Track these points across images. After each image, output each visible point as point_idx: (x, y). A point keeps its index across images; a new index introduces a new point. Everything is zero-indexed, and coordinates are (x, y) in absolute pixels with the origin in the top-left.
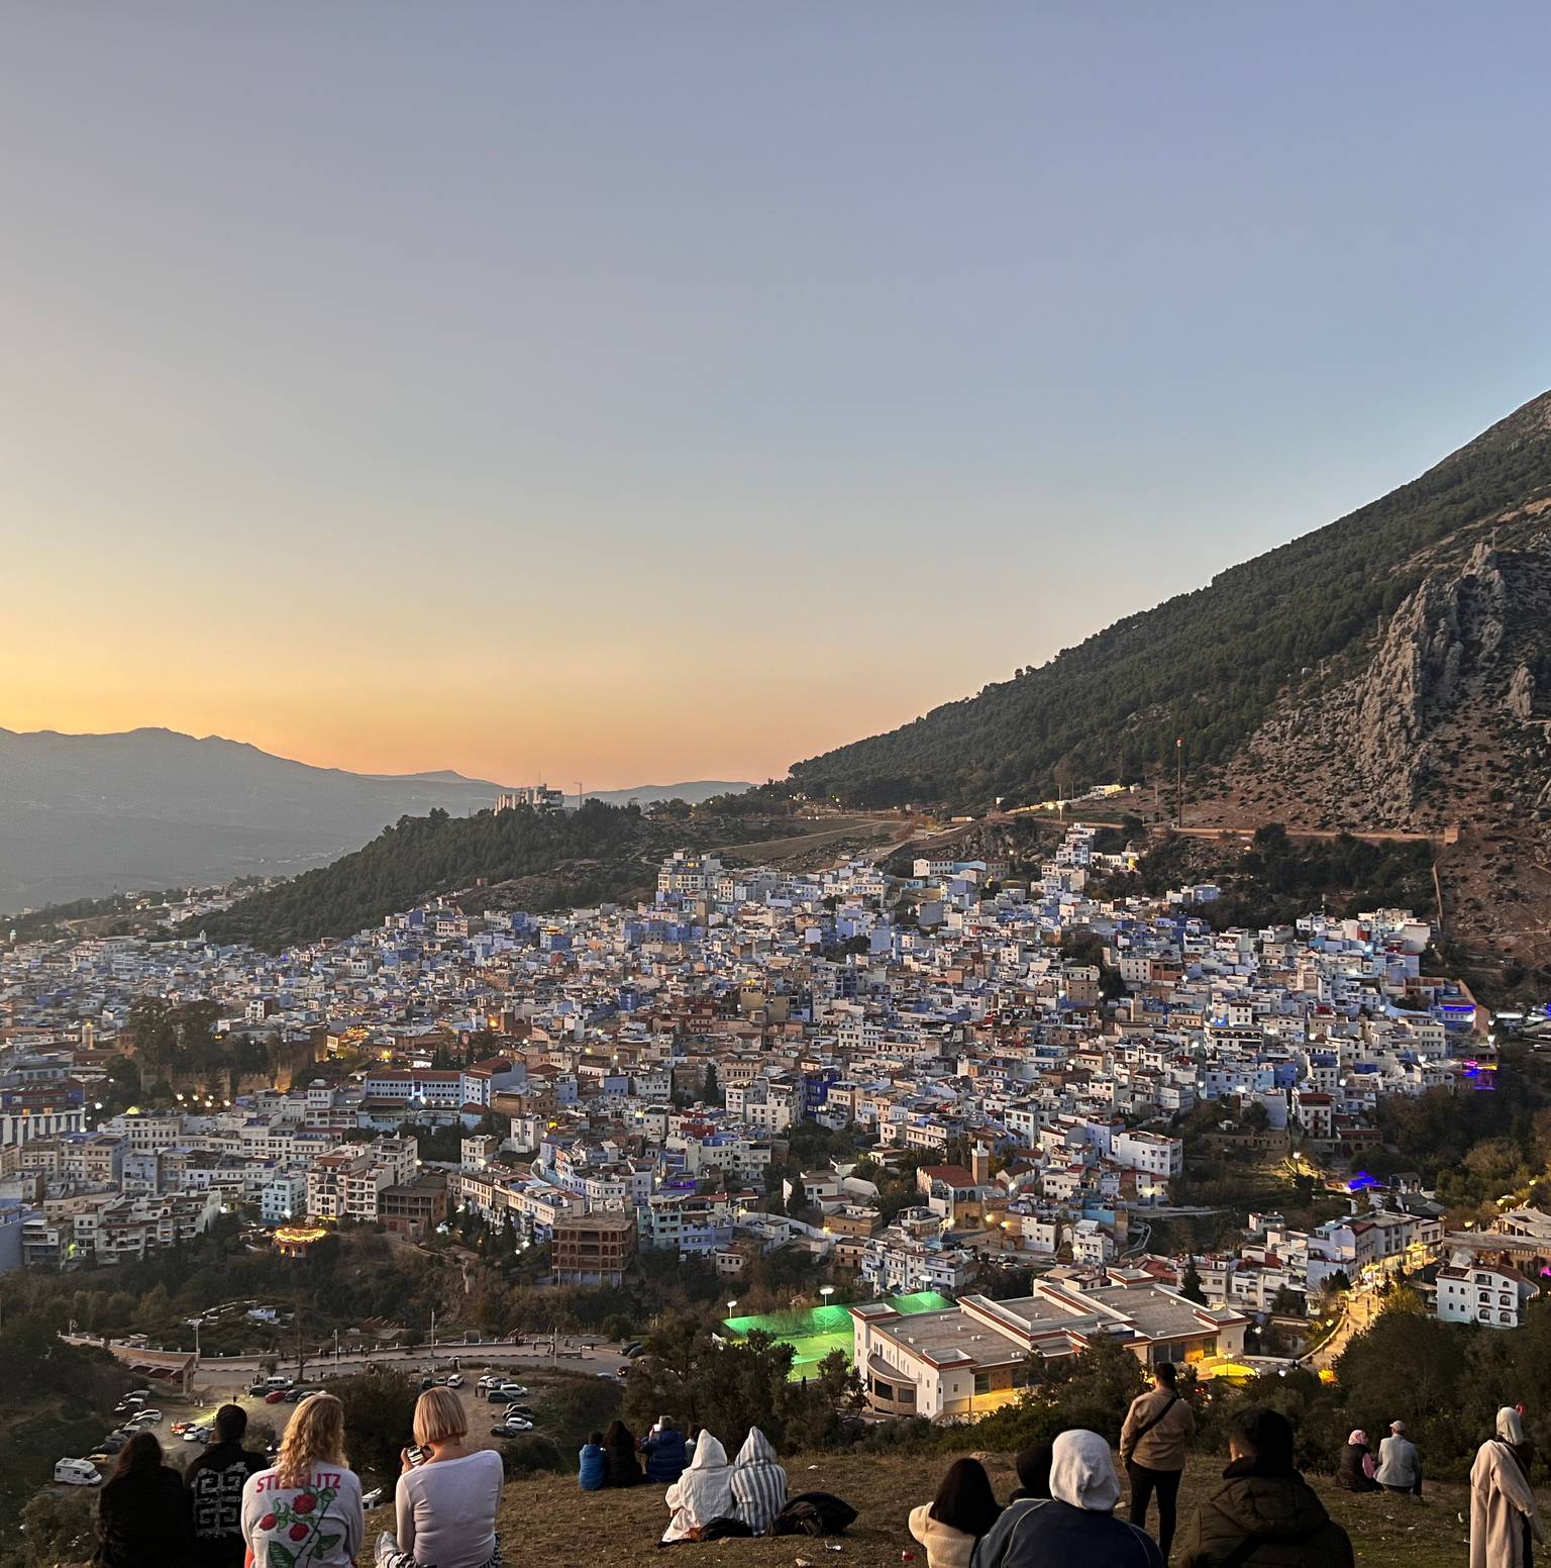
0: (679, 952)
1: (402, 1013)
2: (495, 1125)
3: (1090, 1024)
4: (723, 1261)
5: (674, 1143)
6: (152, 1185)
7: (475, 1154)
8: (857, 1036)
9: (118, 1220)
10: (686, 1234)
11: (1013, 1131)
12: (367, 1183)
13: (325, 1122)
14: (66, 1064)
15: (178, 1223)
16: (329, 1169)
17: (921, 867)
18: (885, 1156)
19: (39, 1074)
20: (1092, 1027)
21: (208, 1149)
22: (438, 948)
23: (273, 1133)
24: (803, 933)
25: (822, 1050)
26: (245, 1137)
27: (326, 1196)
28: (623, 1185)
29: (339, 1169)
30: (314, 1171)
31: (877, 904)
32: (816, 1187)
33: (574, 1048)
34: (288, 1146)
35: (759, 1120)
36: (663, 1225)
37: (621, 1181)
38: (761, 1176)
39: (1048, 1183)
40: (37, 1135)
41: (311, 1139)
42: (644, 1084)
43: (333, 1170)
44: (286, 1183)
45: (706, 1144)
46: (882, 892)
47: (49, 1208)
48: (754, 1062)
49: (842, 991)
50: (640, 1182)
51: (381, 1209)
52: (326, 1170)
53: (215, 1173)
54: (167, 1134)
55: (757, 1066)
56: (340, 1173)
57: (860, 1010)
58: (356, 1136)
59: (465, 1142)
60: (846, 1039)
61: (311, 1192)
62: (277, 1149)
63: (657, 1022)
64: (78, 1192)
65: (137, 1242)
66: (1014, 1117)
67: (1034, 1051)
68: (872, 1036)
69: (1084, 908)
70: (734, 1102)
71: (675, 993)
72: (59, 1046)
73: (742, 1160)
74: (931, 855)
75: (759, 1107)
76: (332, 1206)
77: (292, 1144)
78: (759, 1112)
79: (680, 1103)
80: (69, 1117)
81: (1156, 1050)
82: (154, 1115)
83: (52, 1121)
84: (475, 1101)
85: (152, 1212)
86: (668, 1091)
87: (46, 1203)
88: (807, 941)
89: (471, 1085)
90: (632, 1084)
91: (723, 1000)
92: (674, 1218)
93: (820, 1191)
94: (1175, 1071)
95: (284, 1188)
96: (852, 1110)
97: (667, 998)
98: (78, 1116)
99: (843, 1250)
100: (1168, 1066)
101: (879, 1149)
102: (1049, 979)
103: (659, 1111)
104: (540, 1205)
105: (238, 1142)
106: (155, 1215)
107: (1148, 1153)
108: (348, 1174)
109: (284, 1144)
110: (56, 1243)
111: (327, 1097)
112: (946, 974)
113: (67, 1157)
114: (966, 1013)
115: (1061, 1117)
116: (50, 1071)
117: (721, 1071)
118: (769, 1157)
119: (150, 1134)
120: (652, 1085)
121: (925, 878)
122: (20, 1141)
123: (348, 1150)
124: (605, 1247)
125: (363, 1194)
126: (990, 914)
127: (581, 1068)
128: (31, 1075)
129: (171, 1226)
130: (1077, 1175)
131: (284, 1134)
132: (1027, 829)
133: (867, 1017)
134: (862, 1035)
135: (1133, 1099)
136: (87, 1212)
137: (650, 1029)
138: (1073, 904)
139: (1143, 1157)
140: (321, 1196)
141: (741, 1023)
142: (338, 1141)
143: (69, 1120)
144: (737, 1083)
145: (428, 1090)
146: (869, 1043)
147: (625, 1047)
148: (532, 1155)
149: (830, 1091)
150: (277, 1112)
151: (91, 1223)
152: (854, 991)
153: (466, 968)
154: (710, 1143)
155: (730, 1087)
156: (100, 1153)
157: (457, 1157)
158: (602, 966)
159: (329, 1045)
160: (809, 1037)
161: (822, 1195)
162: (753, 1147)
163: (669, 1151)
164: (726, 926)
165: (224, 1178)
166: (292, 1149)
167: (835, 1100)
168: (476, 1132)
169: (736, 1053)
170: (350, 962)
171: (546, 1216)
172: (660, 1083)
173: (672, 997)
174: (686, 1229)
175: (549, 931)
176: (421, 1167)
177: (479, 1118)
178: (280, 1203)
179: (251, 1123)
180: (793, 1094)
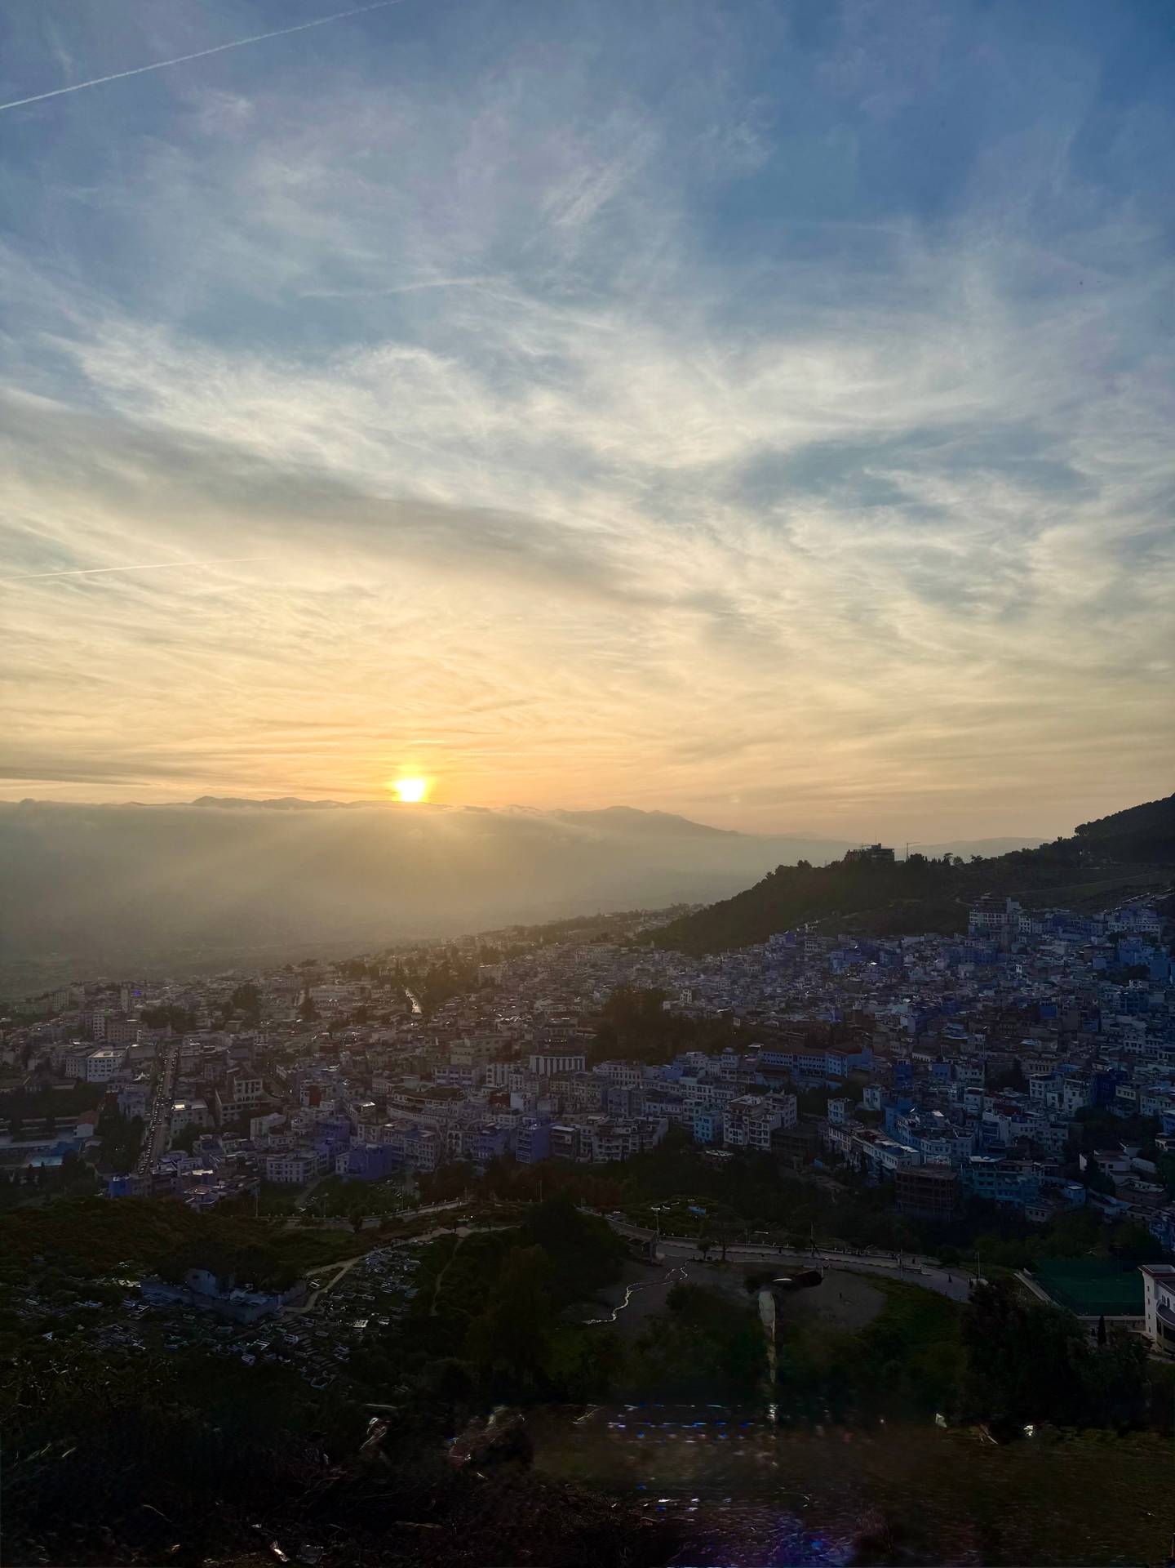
0: (988, 972)
1: (783, 1005)
2: (851, 1092)
4: (1031, 1213)
5: (989, 1117)
6: (625, 1111)
7: (836, 1109)
8: (1140, 1046)
9: (605, 1132)
10: (1000, 1188)
12: (763, 1124)
13: (734, 1078)
14: (574, 1026)
15: (642, 1138)
16: (738, 1111)
18: (1167, 1144)
19: (558, 1031)
21: (659, 1089)
22: (806, 959)
23: (700, 1082)
24: (1091, 962)
25: (1109, 1055)
26: (682, 1083)
27: (735, 1130)
28: (950, 1146)
29: (744, 1112)
30: (727, 1112)
32: (1108, 1163)
33: (908, 1039)
34: (710, 1092)
35: (1056, 1106)
36: (982, 1179)
37: (948, 1142)
38: (1060, 1149)
40: (558, 1071)
41: (725, 1089)
42: (964, 1071)
43: (740, 1113)
44: (709, 1118)
45: (1014, 1121)
46: (1158, 930)
47: (566, 1119)
48: (1052, 1060)
49: (1125, 1009)
50: (962, 1144)
51: (773, 1143)
52: (735, 1112)
53: (663, 1106)
55: (1055, 1063)
56: (745, 1115)
57: (1143, 1025)
58: (754, 1090)
59: (830, 1102)
60: (1130, 1047)
61: (726, 1126)
62: (703, 1094)
63: (972, 1025)
64: (582, 1110)
65: (617, 1147)
68: (1153, 1046)
70: (1036, 1088)
71: (985, 1003)
72: (569, 1013)
73: (1045, 1136)
75: (1057, 1097)
76: (740, 1138)
77: (712, 1091)
78: (1057, 1099)
79: (993, 1087)
82: (626, 1063)
83: (567, 1063)
84: (837, 1073)
85: (626, 1129)
86: (982, 1077)
87: (564, 1116)
88: (1094, 968)
89: (833, 1061)
90: (953, 1070)
91: (1025, 1011)
92: (990, 1175)
93: (1111, 1166)
95: (707, 1121)
96: (1136, 1104)
97: (980, 1006)
98: (581, 1060)
99: (1132, 1215)
101: (1162, 1137)
103: (978, 1093)
104: (886, 1154)
105: (678, 1086)
106: (627, 1131)
108: (750, 1116)
109: (707, 1091)
110: (571, 1143)
111: (734, 1061)
113: (575, 1087)
116: (564, 1030)
117: (1025, 1066)
118: (1067, 1135)
119: (624, 1076)
120: (969, 1072)
122: (549, 1074)
123: (749, 1099)
124: (936, 1191)
125: (760, 1132)
127: (914, 1055)
128: (553, 1032)
129: (637, 1140)
131: (707, 1084)
133: (1149, 1031)
134: (1144, 1044)
136: (588, 1124)
137: (967, 1029)
140: (732, 1130)
141: (1040, 1030)
142: (744, 1092)
143: (576, 1062)
144: (1039, 1075)
145: (803, 1062)
146: (1151, 1052)
147: (947, 1041)
148: (878, 1118)
149: (1117, 1088)
150: (702, 1068)
151: (590, 1132)
152: (1137, 1009)
153: (826, 975)
154: (1018, 1119)
155: (1033, 1078)
156: (594, 1086)
157: (825, 1111)
158: (928, 979)
159: (735, 1024)
160: (1098, 1043)
161: (1113, 1170)
162: (1053, 1126)
163: (985, 1123)
164: (1026, 952)
165: (670, 1110)
166: (712, 1094)
167: (1122, 1095)
168: (837, 1095)
169: (1036, 1052)
170: (746, 966)
171: (890, 1163)
172: (977, 1071)
173: (983, 1006)
174: (1000, 1184)
175: (887, 952)
176: (799, 1116)
177: (839, 1085)
178: (705, 1131)
179: (685, 1074)
180: (1086, 1087)
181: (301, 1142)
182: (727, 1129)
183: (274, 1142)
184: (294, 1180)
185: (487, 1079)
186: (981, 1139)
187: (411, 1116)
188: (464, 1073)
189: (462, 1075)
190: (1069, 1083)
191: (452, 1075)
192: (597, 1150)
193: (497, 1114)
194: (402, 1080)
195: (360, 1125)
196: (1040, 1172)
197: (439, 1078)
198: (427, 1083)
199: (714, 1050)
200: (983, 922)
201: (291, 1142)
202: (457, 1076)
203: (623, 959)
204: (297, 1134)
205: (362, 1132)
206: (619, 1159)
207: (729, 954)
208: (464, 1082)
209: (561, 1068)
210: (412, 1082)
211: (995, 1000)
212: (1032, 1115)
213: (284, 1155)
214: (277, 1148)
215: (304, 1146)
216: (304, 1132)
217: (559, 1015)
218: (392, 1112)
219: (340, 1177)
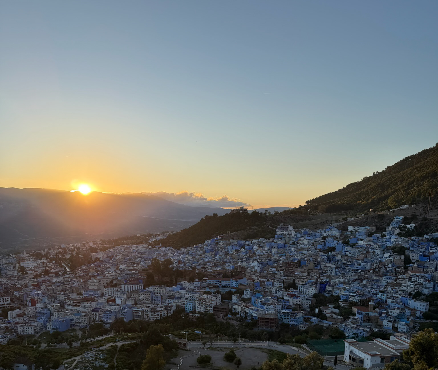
0: (282, 251)
1: (213, 264)
2: (240, 292)
3: (401, 271)
4: (301, 327)
5: (286, 298)
6: (160, 303)
7: (235, 298)
8: (333, 273)
9: (153, 310)
10: (291, 320)
11: (379, 298)
12: (210, 304)
13: (198, 290)
14: (137, 274)
15: (167, 311)
16: (201, 300)
17: (350, 228)
18: (343, 304)
19: (131, 276)
20: (402, 272)
21: (172, 295)
22: (219, 249)
23: (187, 292)
24: (317, 246)
25: (323, 276)
26: (180, 292)
27: (200, 307)
28: (274, 308)
30: (198, 301)
31: (337, 238)
32: (324, 310)
33: (257, 274)
34: (190, 295)
35: (307, 293)
36: (285, 317)
37: (273, 306)
38: (308, 307)
39: (390, 312)
41: (195, 293)
42: (276, 283)
43: (202, 301)
45: (294, 299)
46: (339, 235)
47: (138, 306)
49: (329, 261)
50: (278, 307)
51: (214, 310)
52: (200, 301)
53: (174, 300)
54: (162, 291)
55: (306, 280)
56: (204, 302)
57: (334, 266)
58: (206, 293)
59: (233, 296)
60: (330, 274)
62: (188, 295)
63: (279, 268)
64: (144, 303)
65: (158, 315)
66: (380, 295)
67: (385, 278)
68: (337, 273)
69: (398, 239)
70: (300, 288)
71: (283, 261)
72: (134, 270)
73: (304, 303)
74: (353, 225)
75: (307, 290)
76: (202, 309)
77: (191, 294)
78: (307, 291)
79: (286, 288)
80: (140, 286)
81: (421, 278)
82: (159, 286)
83: (136, 287)
84: (235, 286)
85: (161, 308)
86: (282, 285)
88: (318, 248)
89: (233, 282)
90: (273, 284)
91: (296, 263)
92: (288, 316)
93: (326, 311)
94: (427, 284)
95: (190, 304)
96: (333, 291)
97: (281, 262)
98: (142, 286)
99: (333, 326)
100: (424, 283)
101: (341, 302)
102: (389, 259)
103: (282, 290)
104: (253, 311)
105: (179, 293)
106: (162, 309)
107: (419, 305)
108: (206, 302)
109: (189, 294)
110: (140, 314)
111: (199, 284)
112: (359, 257)
113: (140, 295)
114: (364, 267)
115: (394, 295)
116: (133, 275)
117: (296, 281)
118: (311, 302)
119: (158, 291)
120: (278, 284)
121: (351, 232)
122: (129, 291)
123: (205, 296)
124: (271, 322)
125: (209, 307)
126: (371, 241)
127: (260, 279)
128: (129, 276)
129: (165, 312)
130: (399, 310)
131: (189, 292)
132: (381, 217)
133: (336, 268)
134: (334, 273)
135: (414, 291)
136: (147, 308)
138: (396, 238)
139: (418, 306)
140: (199, 307)
141: (301, 269)
142: (202, 294)
143: (140, 287)
144: (302, 284)
145: (223, 283)
146: (336, 275)
147: (271, 274)
148: (249, 300)
149: (326, 287)
150: (187, 287)
151: (148, 310)
152: (332, 261)
153: (227, 254)
154: (295, 298)
155: (300, 285)
156: (148, 295)
157: (230, 299)
158: (262, 254)
159: (197, 271)
160: (320, 273)
161: (326, 312)
162: (307, 300)
163: (285, 300)
164: (295, 244)
165: (176, 301)
166: (191, 295)
167: (328, 289)
168: (235, 293)
169: (300, 277)
170: (198, 252)
171: (255, 314)
172: (281, 283)
173: (282, 262)
174: (291, 319)
175: (248, 245)
176: (222, 301)
177: (236, 290)
178: (190, 308)
179: (181, 289)
180: (316, 287)
181: (31, 319)
182: (197, 307)
183: (19, 320)
184: (30, 333)
185: (105, 294)
186: (283, 305)
187: (75, 308)
188: (95, 292)
189: (94, 293)
190: (311, 286)
191: (90, 293)
192: (150, 316)
193: (111, 306)
194: (70, 295)
195: (54, 312)
196: (303, 314)
197: (85, 294)
198: (80, 296)
199: (191, 280)
200: (280, 234)
201: (26, 319)
202: (92, 293)
203: (150, 250)
204: (28, 316)
205: (56, 315)
206: (159, 319)
207: (190, 248)
208: (95, 295)
209: (134, 289)
210: (74, 296)
211: (286, 260)
212: (300, 297)
213: (24, 324)
214: (21, 322)
215: (32, 321)
216: (31, 316)
217: (130, 270)
218: (67, 307)
219: (49, 331)
